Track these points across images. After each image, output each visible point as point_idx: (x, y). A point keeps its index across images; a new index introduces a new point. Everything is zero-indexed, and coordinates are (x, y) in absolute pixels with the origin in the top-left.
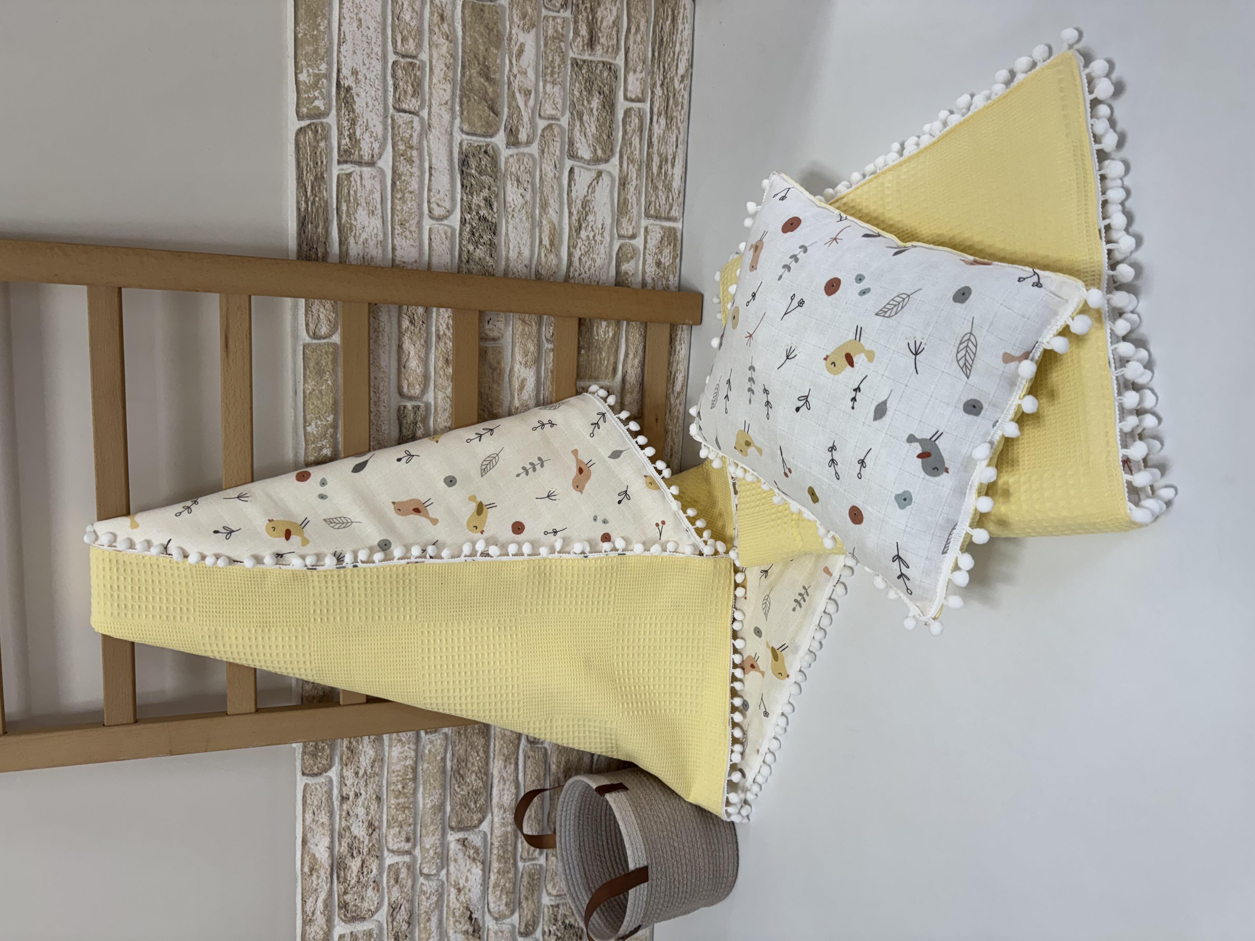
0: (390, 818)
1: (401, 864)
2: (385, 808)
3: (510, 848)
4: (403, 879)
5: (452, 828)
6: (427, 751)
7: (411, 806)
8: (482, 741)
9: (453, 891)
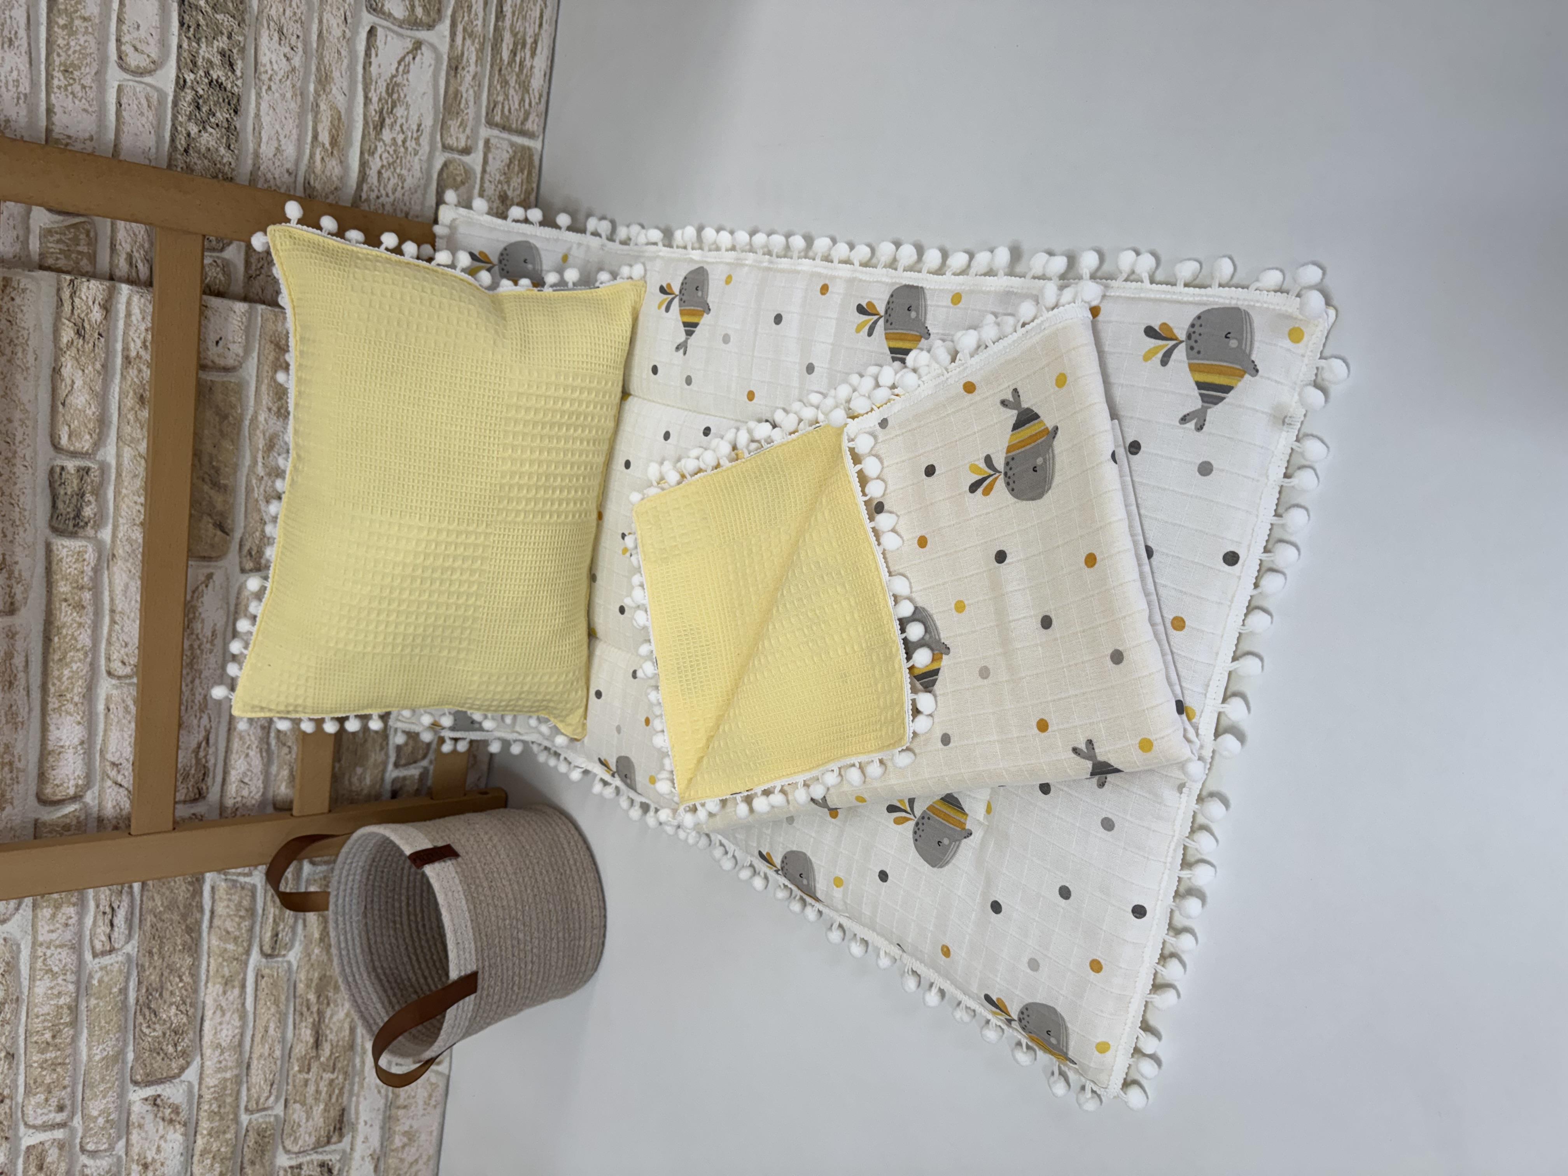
0: (32, 1082)
1: (47, 1145)
2: (22, 1067)
3: (229, 1100)
4: (53, 1163)
5: (136, 1083)
6: (95, 982)
7: (67, 1061)
8: (189, 961)
9: (135, 1168)
